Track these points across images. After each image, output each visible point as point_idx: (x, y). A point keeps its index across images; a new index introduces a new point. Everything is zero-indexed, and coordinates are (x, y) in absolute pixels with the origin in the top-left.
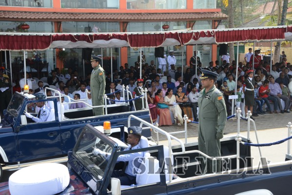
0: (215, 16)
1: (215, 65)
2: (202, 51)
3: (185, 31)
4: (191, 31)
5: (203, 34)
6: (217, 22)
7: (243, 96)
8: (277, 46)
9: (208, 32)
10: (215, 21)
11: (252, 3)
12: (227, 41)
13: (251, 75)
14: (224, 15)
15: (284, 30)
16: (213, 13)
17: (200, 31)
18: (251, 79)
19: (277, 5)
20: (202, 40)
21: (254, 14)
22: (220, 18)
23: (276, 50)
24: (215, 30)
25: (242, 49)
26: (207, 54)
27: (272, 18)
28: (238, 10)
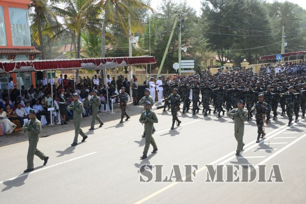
0: (31, 51)
1: (35, 87)
2: (24, 77)
3: (8, 62)
4: (14, 62)
5: (23, 64)
6: (32, 56)
7: (58, 108)
8: (77, 73)
9: (27, 62)
10: (31, 55)
11: (57, 44)
12: (42, 69)
13: (63, 92)
14: (38, 51)
15: (80, 62)
16: (29, 49)
17: (21, 61)
18: (63, 95)
19: (73, 46)
20: (23, 68)
21: (59, 52)
22: (35, 53)
23: (77, 75)
24: (33, 61)
25: (54, 75)
26: (28, 79)
27: (71, 54)
28: (47, 48)
